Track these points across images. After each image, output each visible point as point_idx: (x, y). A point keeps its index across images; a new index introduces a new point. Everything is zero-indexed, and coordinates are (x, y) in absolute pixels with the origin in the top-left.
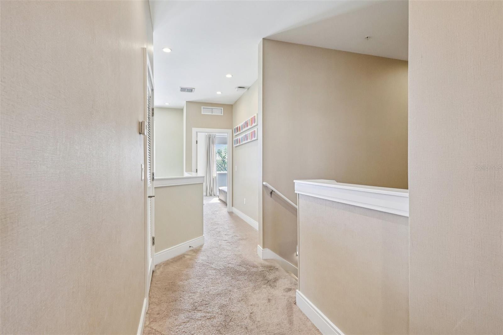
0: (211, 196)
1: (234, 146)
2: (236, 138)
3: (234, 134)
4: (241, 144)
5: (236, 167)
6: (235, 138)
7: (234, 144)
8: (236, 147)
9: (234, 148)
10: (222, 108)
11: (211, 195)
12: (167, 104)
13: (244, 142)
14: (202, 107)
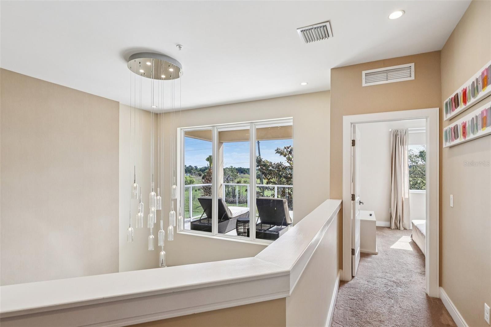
0: (398, 231)
1: (444, 146)
2: (452, 125)
3: (446, 117)
4: (471, 136)
5: (451, 196)
6: (449, 125)
7: (446, 140)
8: (451, 147)
9: (446, 152)
10: (412, 65)
11: (398, 228)
12: (304, 85)
13: (481, 132)
14: (364, 73)
